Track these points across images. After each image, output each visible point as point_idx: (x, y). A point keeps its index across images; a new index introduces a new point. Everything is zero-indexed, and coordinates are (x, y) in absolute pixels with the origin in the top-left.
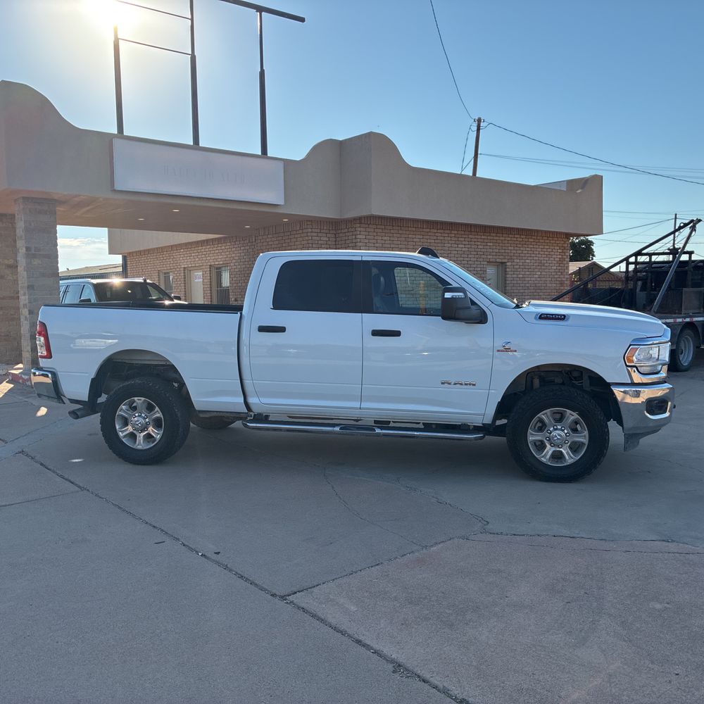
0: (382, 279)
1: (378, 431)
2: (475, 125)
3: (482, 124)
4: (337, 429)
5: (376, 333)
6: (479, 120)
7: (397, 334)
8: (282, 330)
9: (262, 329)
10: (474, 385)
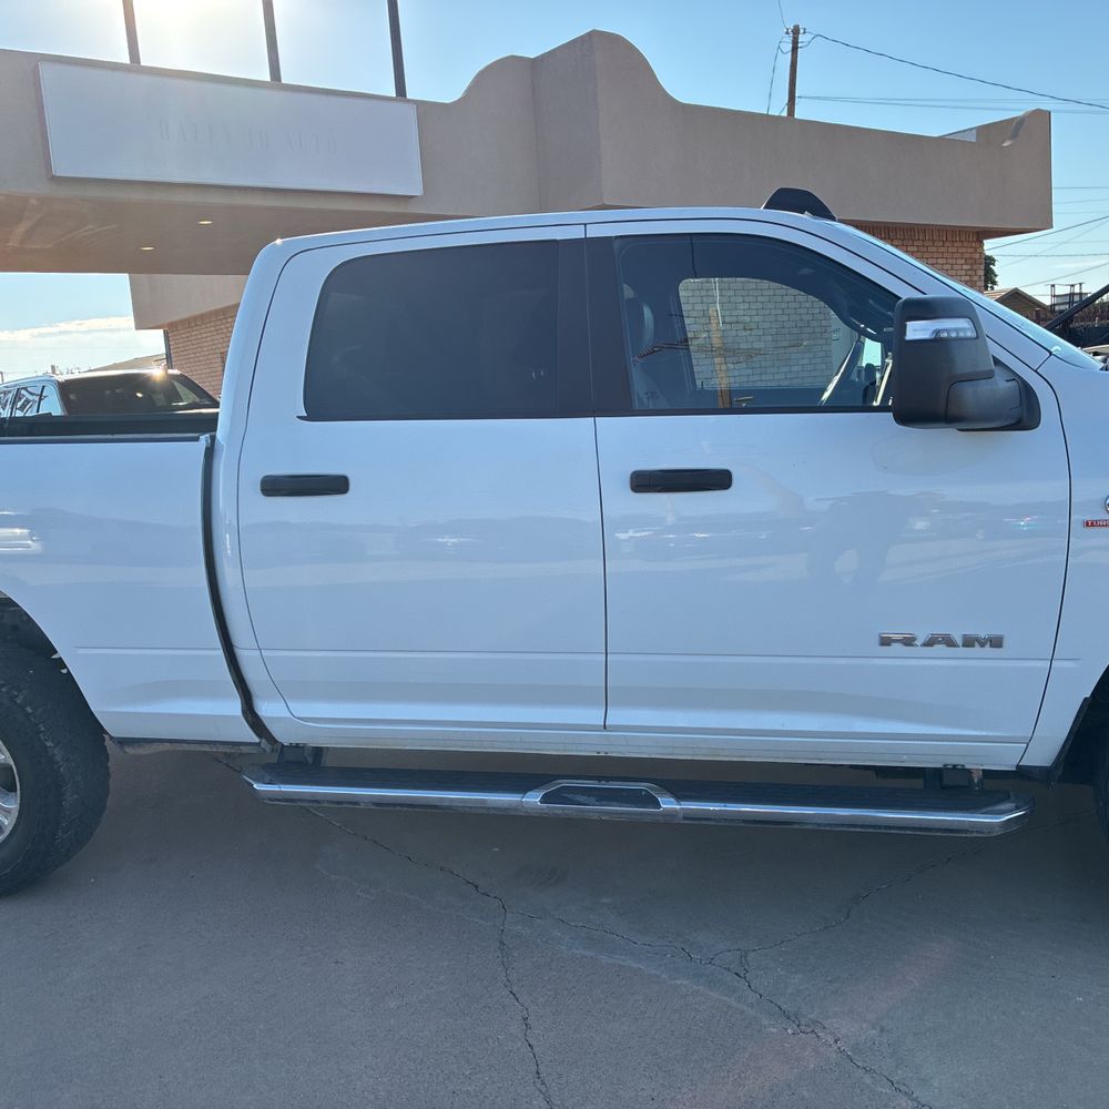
0: (647, 313)
1: (668, 804)
2: (789, 39)
3: (801, 38)
4: (533, 799)
5: (646, 482)
6: (796, 31)
7: (717, 480)
8: (337, 485)
9: (275, 487)
10: (996, 642)
